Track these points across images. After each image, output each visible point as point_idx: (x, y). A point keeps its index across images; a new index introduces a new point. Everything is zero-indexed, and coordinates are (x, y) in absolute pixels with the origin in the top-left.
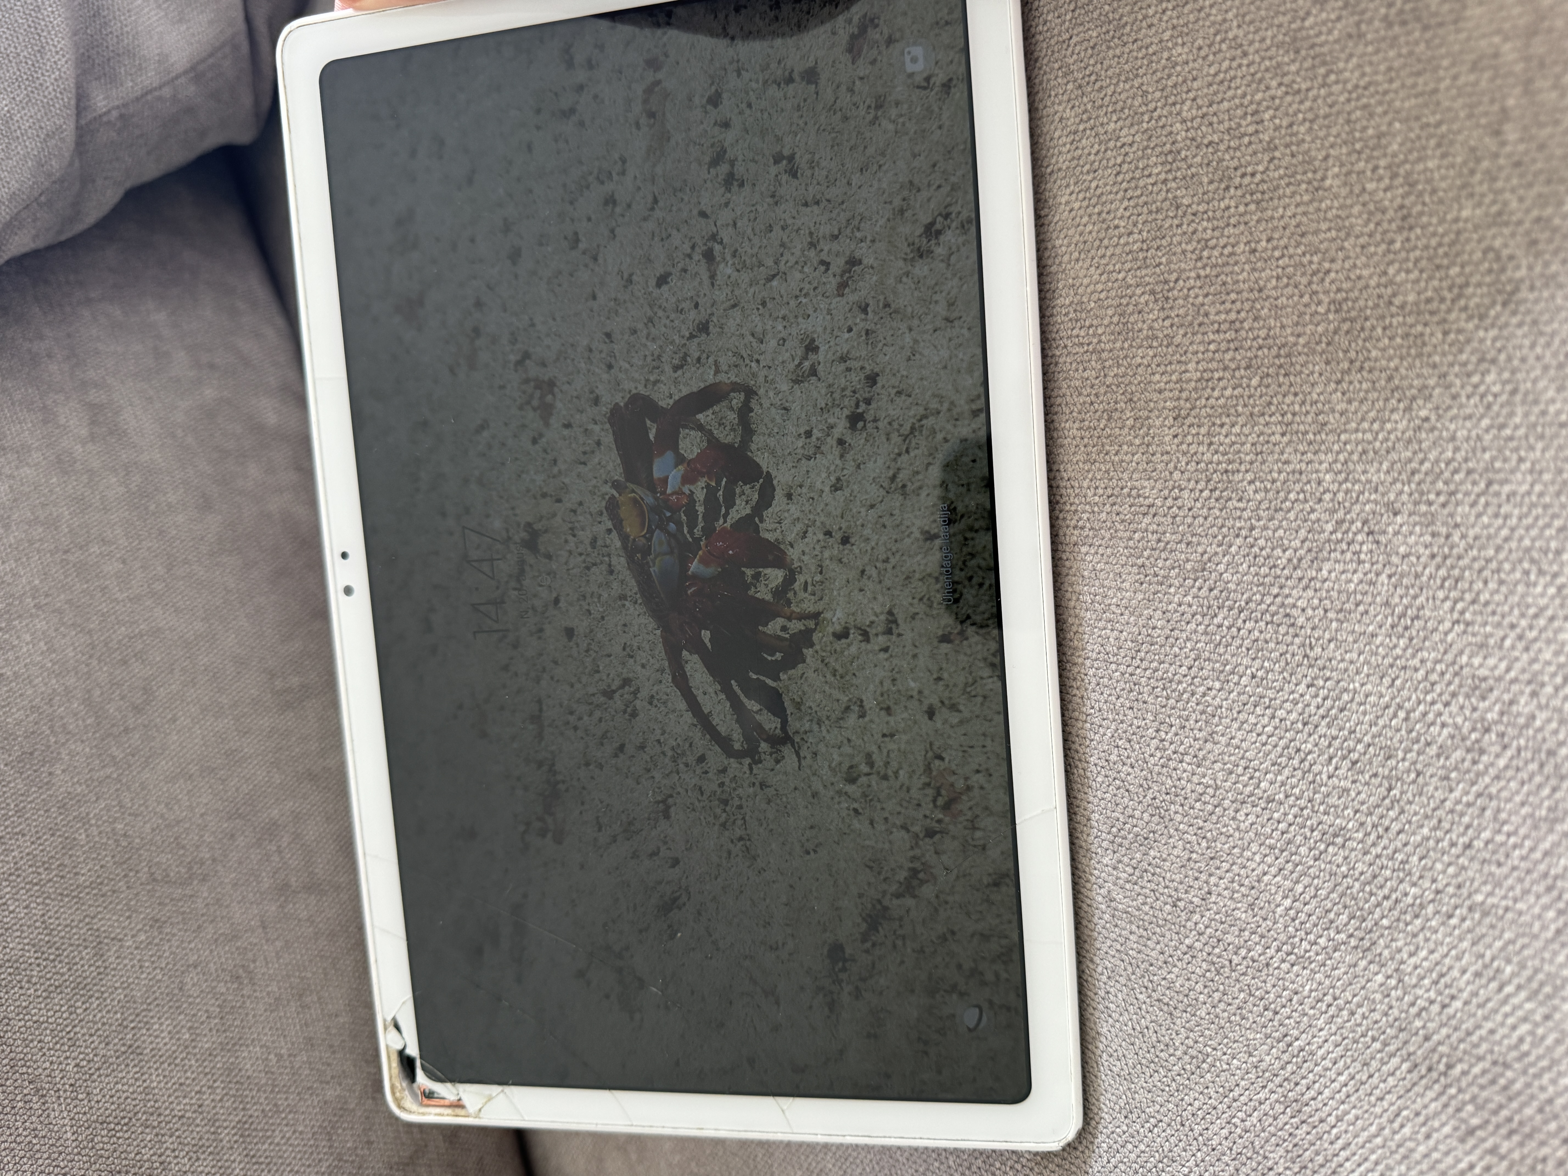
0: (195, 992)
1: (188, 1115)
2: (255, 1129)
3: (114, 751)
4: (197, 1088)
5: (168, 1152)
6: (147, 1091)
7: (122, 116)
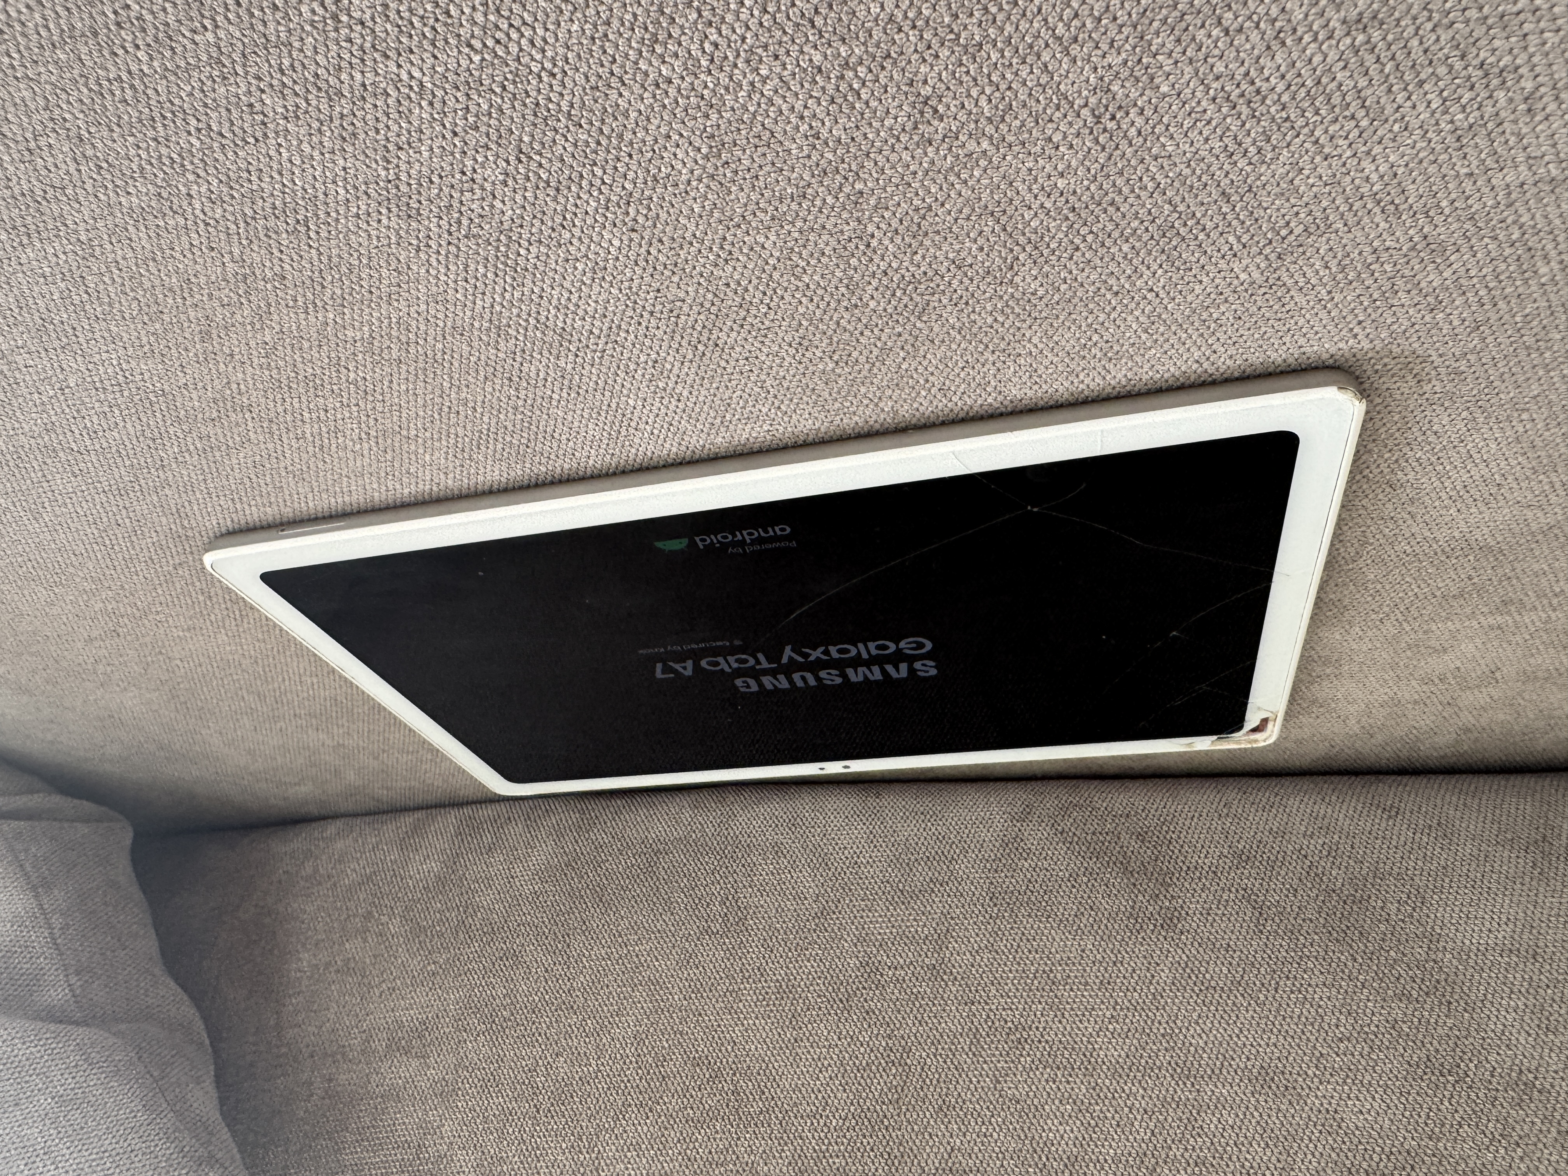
0: (1023, 1088)
1: (1152, 1127)
2: (1185, 1062)
3: (755, 1109)
4: (1126, 1110)
5: (1187, 1155)
6: (1116, 1160)
7: (78, 973)
